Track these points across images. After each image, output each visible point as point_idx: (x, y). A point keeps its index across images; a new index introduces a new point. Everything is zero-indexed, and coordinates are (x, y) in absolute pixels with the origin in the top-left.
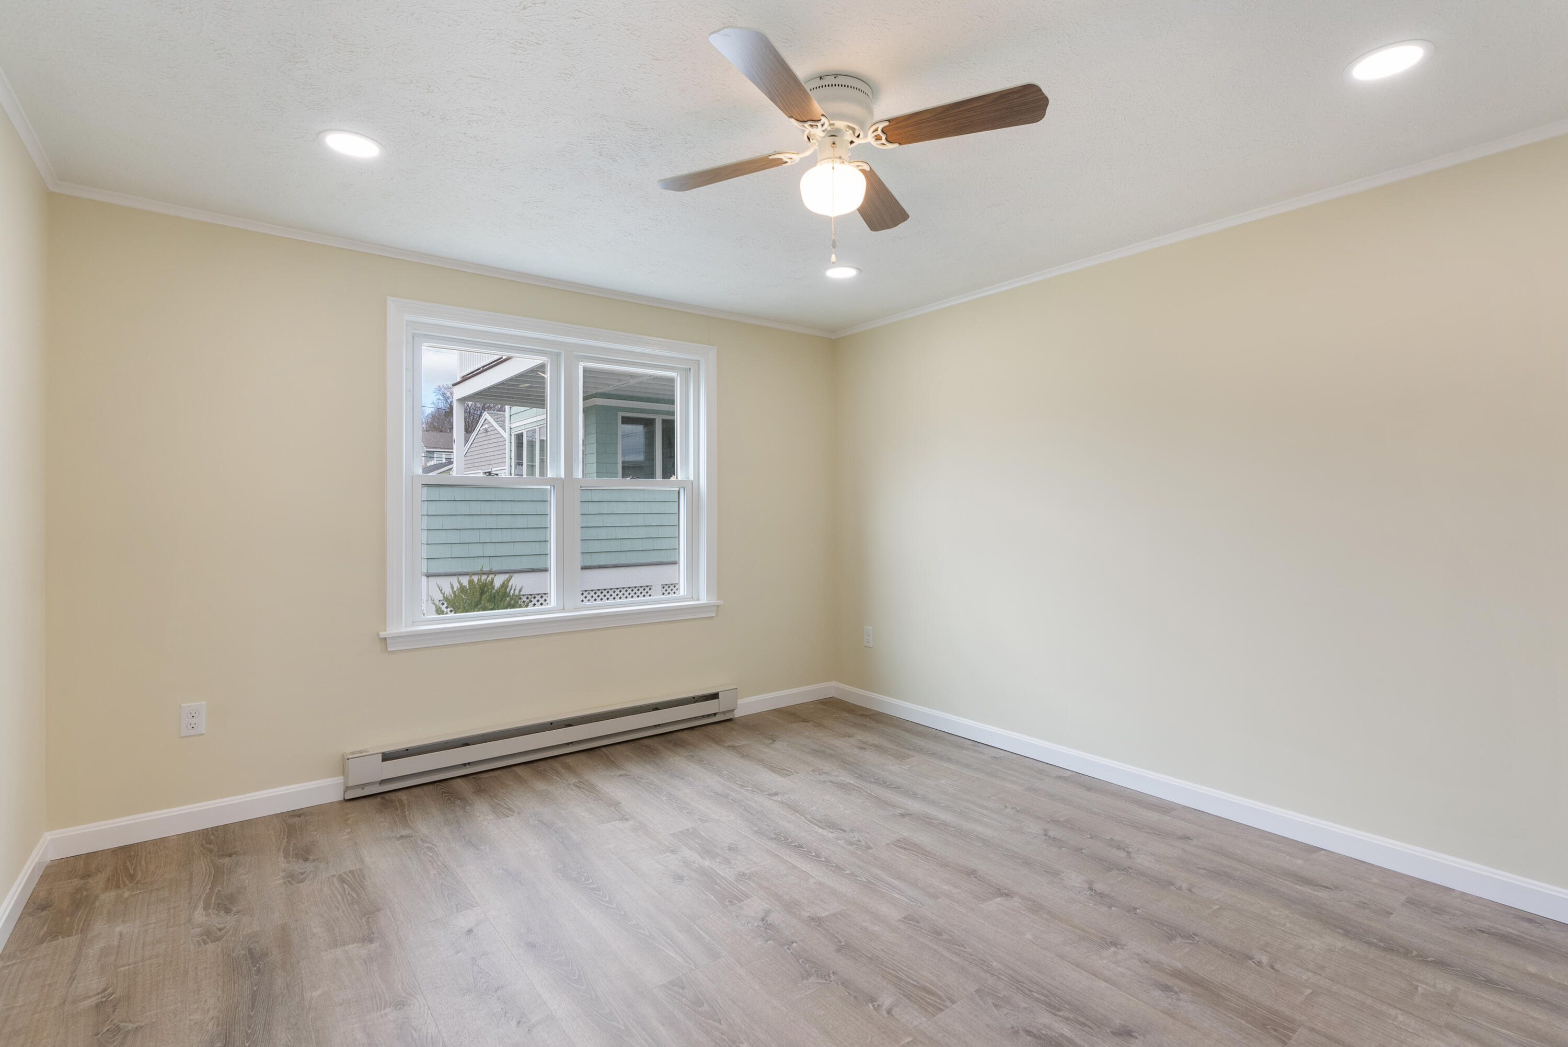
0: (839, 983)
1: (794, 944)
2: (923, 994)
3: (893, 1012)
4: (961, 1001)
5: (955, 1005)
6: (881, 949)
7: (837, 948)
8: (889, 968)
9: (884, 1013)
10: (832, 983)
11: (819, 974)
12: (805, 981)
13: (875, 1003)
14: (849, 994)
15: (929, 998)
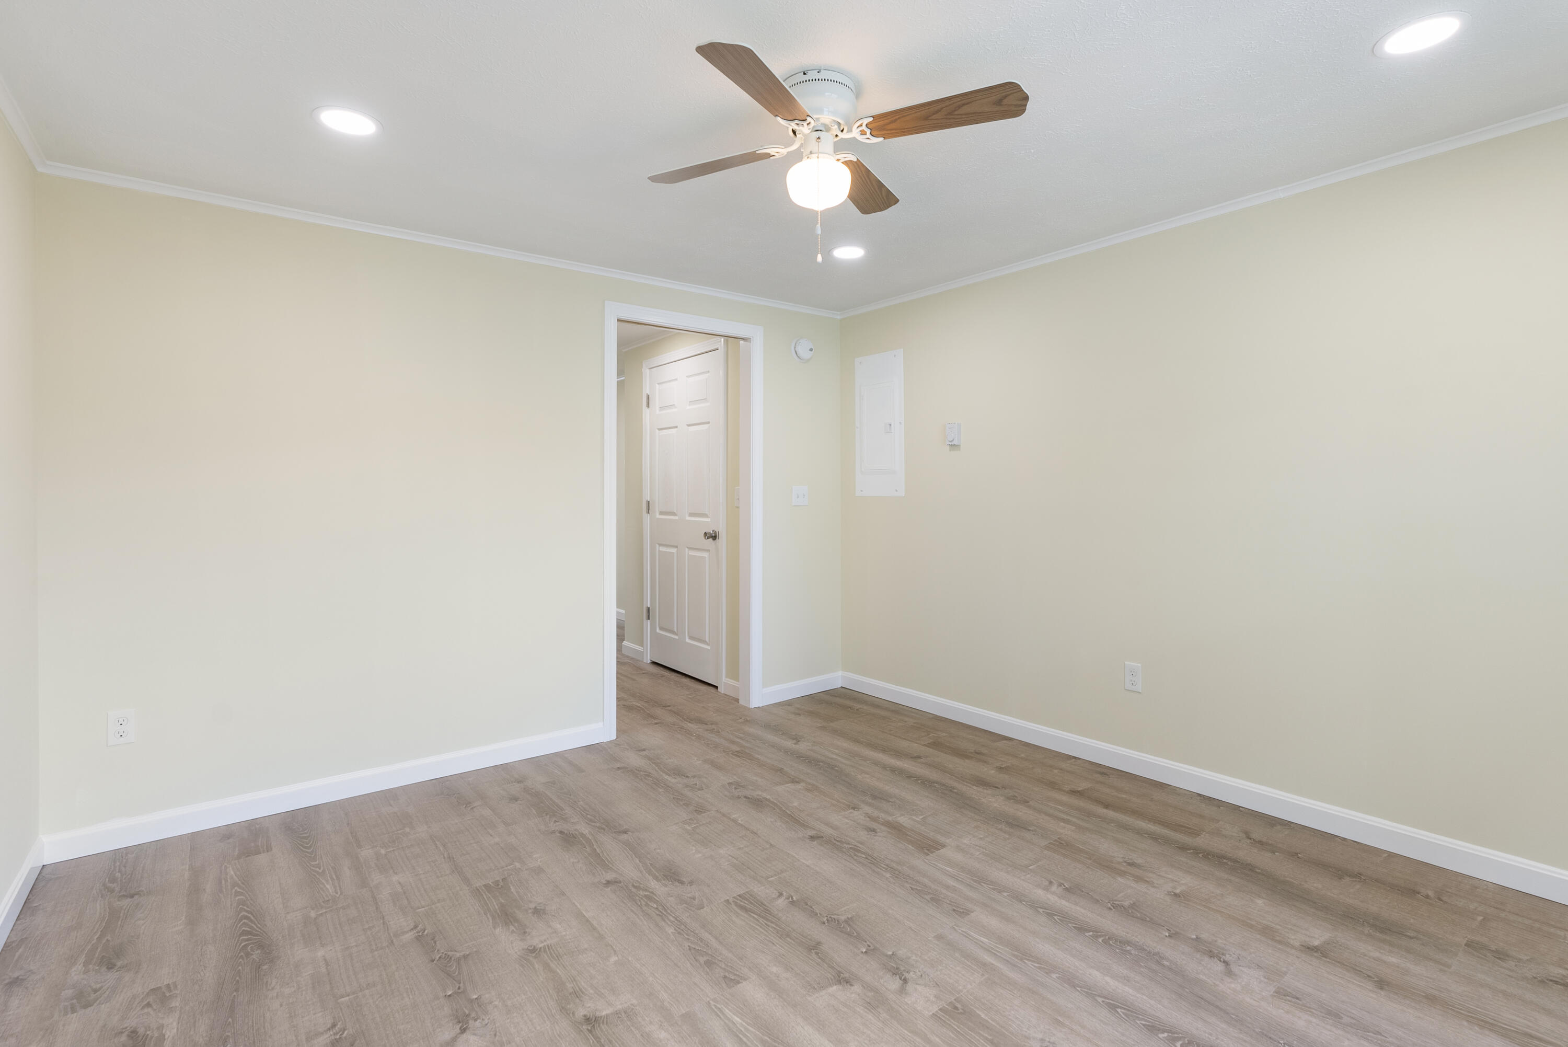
0: (819, 915)
1: (864, 950)
2: (749, 907)
3: (778, 894)
4: (719, 902)
5: (726, 899)
6: (775, 946)
7: (820, 947)
8: (772, 927)
9: (785, 894)
10: (825, 915)
11: (837, 922)
12: (850, 916)
13: (791, 900)
14: (811, 907)
15: (746, 903)
